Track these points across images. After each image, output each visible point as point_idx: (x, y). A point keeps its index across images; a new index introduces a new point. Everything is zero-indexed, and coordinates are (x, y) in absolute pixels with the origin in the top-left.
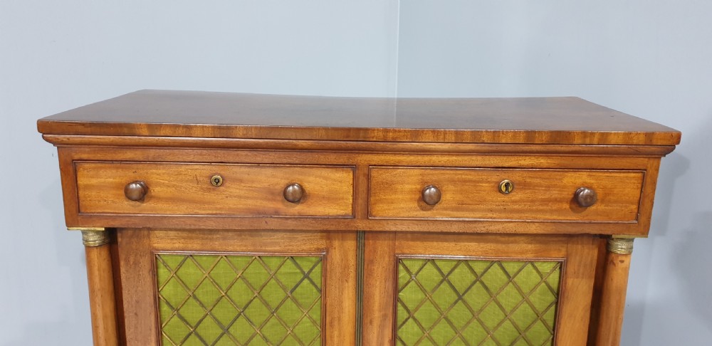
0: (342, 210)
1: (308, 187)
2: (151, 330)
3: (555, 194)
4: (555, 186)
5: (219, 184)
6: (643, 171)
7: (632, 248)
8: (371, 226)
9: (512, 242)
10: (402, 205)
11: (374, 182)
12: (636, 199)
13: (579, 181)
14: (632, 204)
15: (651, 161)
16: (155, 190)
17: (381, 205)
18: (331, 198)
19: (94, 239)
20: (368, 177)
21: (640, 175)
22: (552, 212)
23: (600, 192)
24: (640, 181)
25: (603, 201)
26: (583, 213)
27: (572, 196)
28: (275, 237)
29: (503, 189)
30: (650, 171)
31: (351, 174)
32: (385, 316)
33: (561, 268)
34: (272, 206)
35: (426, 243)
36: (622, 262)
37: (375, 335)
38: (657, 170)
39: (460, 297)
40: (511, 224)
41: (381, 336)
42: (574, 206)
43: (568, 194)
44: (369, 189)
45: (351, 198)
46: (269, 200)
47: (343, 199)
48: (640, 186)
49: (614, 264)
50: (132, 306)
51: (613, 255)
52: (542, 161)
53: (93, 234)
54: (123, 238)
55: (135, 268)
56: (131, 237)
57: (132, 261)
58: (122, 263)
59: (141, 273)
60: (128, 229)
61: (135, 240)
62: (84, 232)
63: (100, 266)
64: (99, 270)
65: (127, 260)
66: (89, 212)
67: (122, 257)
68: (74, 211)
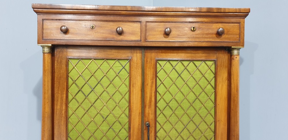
0: (137, 38)
1: (124, 29)
2: (64, 89)
3: (210, 31)
4: (210, 28)
5: (93, 28)
6: (239, 23)
7: (239, 53)
8: (147, 44)
9: (197, 53)
10: (158, 36)
11: (148, 28)
12: (238, 33)
13: (218, 27)
14: (237, 35)
15: (242, 19)
16: (71, 30)
17: (150, 36)
18: (133, 34)
19: (47, 50)
20: (146, 26)
21: (238, 24)
22: (210, 38)
23: (226, 31)
24: (239, 27)
25: (227, 34)
26: (221, 38)
27: (216, 32)
28: (112, 52)
29: (193, 29)
30: (242, 23)
31: (140, 25)
32: (152, 82)
33: (215, 64)
34: (112, 36)
35: (166, 54)
36: (236, 58)
37: (149, 90)
38: (244, 22)
39: (180, 75)
40: (196, 43)
41: (151, 90)
42: (217, 36)
43: (215, 31)
44: (146, 30)
45: (140, 34)
46: (111, 34)
47: (137, 34)
48: (239, 28)
49: (234, 59)
50: (58, 79)
51: (233, 56)
52: (205, 19)
53: (47, 48)
54: (57, 52)
55: (60, 64)
56: (60, 52)
57: (59, 61)
58: (56, 62)
59: (62, 66)
60: (59, 49)
61: (61, 53)
62: (43, 47)
63: (48, 60)
64: (47, 62)
65: (58, 61)
66: (46, 38)
67: (56, 59)
68: (41, 38)
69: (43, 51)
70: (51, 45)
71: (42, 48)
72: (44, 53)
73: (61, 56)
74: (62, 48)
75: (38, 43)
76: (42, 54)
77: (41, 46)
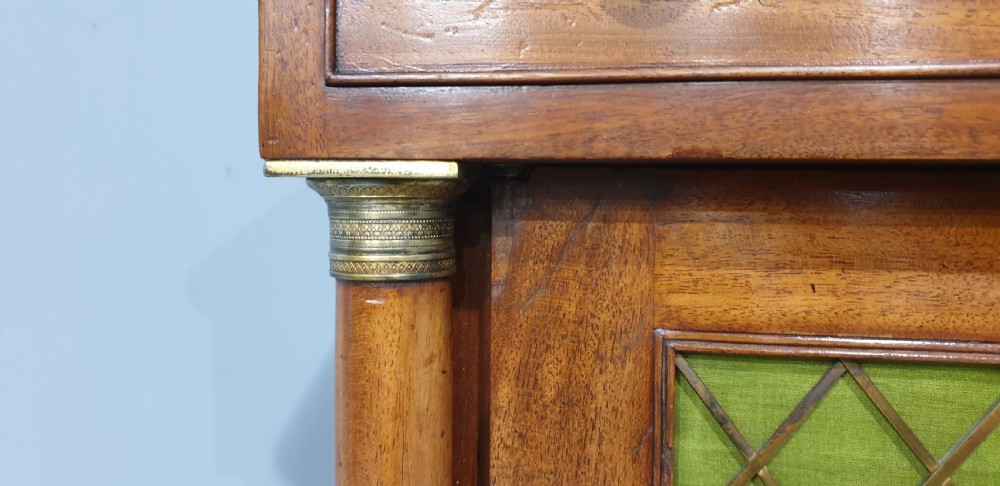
19: (387, 240)
53: (393, 211)
54: (516, 257)
55: (563, 425)
56: (557, 256)
57: (551, 380)
58: (504, 394)
59: (592, 449)
60: (544, 217)
61: (582, 269)
62: (341, 195)
63: (406, 391)
64: (399, 416)
65: (527, 378)
66: (385, 64)
67: (508, 358)
68: (312, 65)
69: (346, 248)
70: (450, 170)
71: (318, 205)
72: (354, 287)
73: (570, 309)
74: (584, 207)
75: (276, 143)
76: (328, 292)
77: (316, 181)
